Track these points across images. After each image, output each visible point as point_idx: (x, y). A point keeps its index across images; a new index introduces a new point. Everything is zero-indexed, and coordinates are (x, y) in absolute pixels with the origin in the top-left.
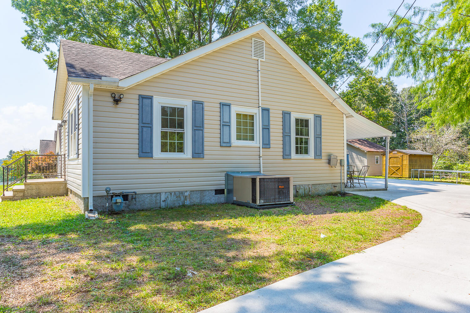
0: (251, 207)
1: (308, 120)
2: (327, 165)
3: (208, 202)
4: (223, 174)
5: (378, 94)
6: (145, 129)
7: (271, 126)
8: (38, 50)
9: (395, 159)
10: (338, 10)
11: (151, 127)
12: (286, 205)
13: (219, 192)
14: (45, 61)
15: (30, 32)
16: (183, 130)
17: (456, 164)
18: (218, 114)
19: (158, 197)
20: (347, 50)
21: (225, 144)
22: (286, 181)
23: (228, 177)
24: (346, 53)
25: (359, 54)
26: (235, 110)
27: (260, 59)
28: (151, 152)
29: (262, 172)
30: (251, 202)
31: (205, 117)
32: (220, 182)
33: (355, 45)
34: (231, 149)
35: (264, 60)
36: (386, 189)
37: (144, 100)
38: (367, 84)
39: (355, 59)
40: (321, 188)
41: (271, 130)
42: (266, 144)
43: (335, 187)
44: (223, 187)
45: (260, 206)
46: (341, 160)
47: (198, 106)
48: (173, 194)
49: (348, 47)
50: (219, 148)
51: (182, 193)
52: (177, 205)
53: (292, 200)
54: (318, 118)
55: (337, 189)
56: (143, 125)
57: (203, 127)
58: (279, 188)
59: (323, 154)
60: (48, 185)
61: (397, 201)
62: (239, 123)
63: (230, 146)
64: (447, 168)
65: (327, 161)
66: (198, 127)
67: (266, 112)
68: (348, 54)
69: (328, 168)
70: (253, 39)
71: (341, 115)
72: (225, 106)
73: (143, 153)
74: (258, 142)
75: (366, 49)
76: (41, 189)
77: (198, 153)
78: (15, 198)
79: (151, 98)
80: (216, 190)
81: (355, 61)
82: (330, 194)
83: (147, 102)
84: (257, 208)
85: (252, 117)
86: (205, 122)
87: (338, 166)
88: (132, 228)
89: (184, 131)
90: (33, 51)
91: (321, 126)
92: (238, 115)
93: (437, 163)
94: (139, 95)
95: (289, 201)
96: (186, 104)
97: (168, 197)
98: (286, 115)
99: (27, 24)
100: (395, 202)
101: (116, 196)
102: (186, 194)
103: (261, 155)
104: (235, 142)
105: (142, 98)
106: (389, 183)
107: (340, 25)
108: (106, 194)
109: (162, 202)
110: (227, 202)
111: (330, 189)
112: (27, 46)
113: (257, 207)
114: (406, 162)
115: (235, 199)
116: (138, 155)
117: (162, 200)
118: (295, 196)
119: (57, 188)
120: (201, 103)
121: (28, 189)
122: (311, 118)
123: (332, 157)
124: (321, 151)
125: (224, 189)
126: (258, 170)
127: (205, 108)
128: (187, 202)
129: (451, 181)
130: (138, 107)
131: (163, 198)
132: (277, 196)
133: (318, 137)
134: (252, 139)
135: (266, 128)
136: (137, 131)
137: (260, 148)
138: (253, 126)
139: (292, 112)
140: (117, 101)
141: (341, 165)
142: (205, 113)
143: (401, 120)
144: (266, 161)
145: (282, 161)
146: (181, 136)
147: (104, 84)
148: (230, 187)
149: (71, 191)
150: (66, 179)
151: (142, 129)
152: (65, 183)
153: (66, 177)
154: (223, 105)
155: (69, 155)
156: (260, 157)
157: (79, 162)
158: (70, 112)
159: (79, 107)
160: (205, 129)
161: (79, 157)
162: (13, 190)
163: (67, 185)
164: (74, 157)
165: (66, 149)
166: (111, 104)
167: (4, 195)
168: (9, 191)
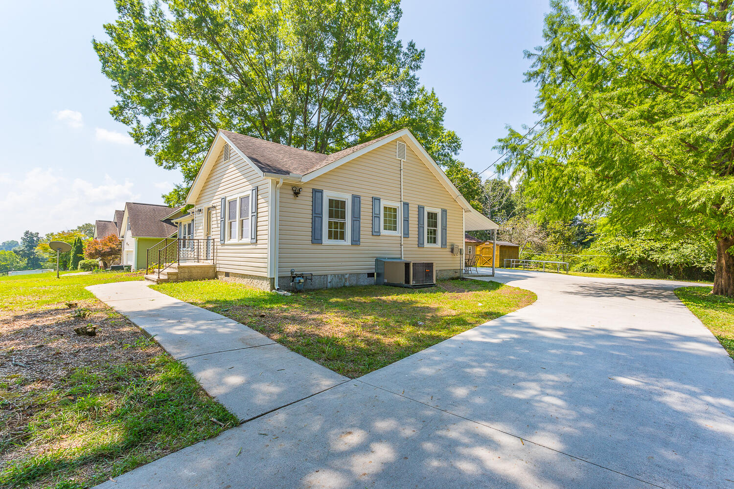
0: (405, 287)
1: (437, 214)
2: (450, 253)
3: (362, 283)
4: (374, 259)
5: (469, 186)
6: (317, 219)
7: (410, 219)
8: (126, 122)
9: (487, 250)
10: (443, 108)
11: (321, 217)
12: (431, 286)
13: (371, 275)
14: (131, 134)
15: (121, 103)
17: (534, 255)
18: (371, 207)
19: (326, 279)
20: (442, 142)
21: (376, 233)
22: (430, 266)
23: (378, 261)
24: (441, 144)
25: (454, 147)
26: (384, 203)
27: (403, 160)
28: (321, 239)
29: (403, 259)
30: (404, 283)
31: (362, 209)
32: (371, 266)
33: (450, 138)
34: (380, 237)
35: (405, 160)
36: (493, 275)
37: (317, 193)
38: (459, 176)
39: (449, 151)
40: (446, 273)
41: (410, 222)
42: (406, 235)
43: (456, 272)
44: (373, 271)
45: (413, 286)
46: (461, 249)
47: (356, 199)
48: (336, 276)
49: (444, 140)
50: (371, 237)
51: (343, 275)
52: (339, 286)
53: (435, 282)
54: (444, 212)
55: (457, 275)
56: (315, 215)
57: (360, 218)
58: (426, 271)
59: (448, 244)
61: (509, 284)
62: (385, 216)
63: (380, 235)
64: (528, 258)
65: (450, 250)
66: (356, 218)
67: (406, 206)
68: (443, 145)
69: (450, 256)
70: (398, 142)
71: (461, 210)
72: (376, 200)
73: (315, 239)
74: (400, 233)
75: (460, 143)
77: (356, 241)
78: (170, 280)
79: (321, 192)
80: (368, 274)
81: (450, 153)
82: (453, 279)
83: (318, 195)
84: (412, 288)
85: (395, 210)
86: (362, 213)
87: (459, 256)
88: (331, 300)
89: (345, 221)
90: (122, 123)
91: (446, 219)
92: (385, 208)
93: (522, 254)
94: (313, 189)
95: (433, 282)
96: (347, 198)
97: (333, 279)
98: (421, 209)
99: (116, 93)
100: (507, 284)
101: (298, 277)
102: (347, 276)
103: (402, 244)
104: (383, 232)
105: (315, 191)
106: (495, 272)
107: (443, 121)
108: (290, 275)
109: (328, 283)
110: (377, 284)
111: (452, 275)
112: (115, 117)
113: (410, 286)
114: (497, 253)
116: (311, 242)
117: (328, 281)
118: (437, 280)
120: (359, 197)
121: (182, 272)
122: (438, 211)
123: (455, 246)
124: (446, 241)
125: (374, 273)
126: (399, 256)
127: (362, 202)
128: (347, 284)
129: (536, 270)
130: (313, 199)
131: (329, 280)
132: (424, 278)
133: (444, 229)
134: (395, 229)
135: (406, 220)
136: (310, 221)
137: (401, 237)
138: (396, 218)
139: (425, 206)
140: (296, 194)
141: (461, 254)
142: (362, 205)
143: (485, 212)
144: (406, 249)
145: (418, 249)
146: (343, 225)
147: (290, 179)
148: (380, 271)
149: (227, 274)
150: (215, 262)
151: (315, 219)
152: (214, 267)
153: (215, 261)
154: (375, 199)
155: (224, 240)
156: (401, 245)
157: (258, 246)
158: (228, 199)
159: (259, 197)
160: (361, 220)
161: (259, 242)
162: (168, 273)
163: (218, 269)
164: (241, 242)
165: (213, 233)
166: (292, 197)
167: (159, 278)
168: (164, 274)
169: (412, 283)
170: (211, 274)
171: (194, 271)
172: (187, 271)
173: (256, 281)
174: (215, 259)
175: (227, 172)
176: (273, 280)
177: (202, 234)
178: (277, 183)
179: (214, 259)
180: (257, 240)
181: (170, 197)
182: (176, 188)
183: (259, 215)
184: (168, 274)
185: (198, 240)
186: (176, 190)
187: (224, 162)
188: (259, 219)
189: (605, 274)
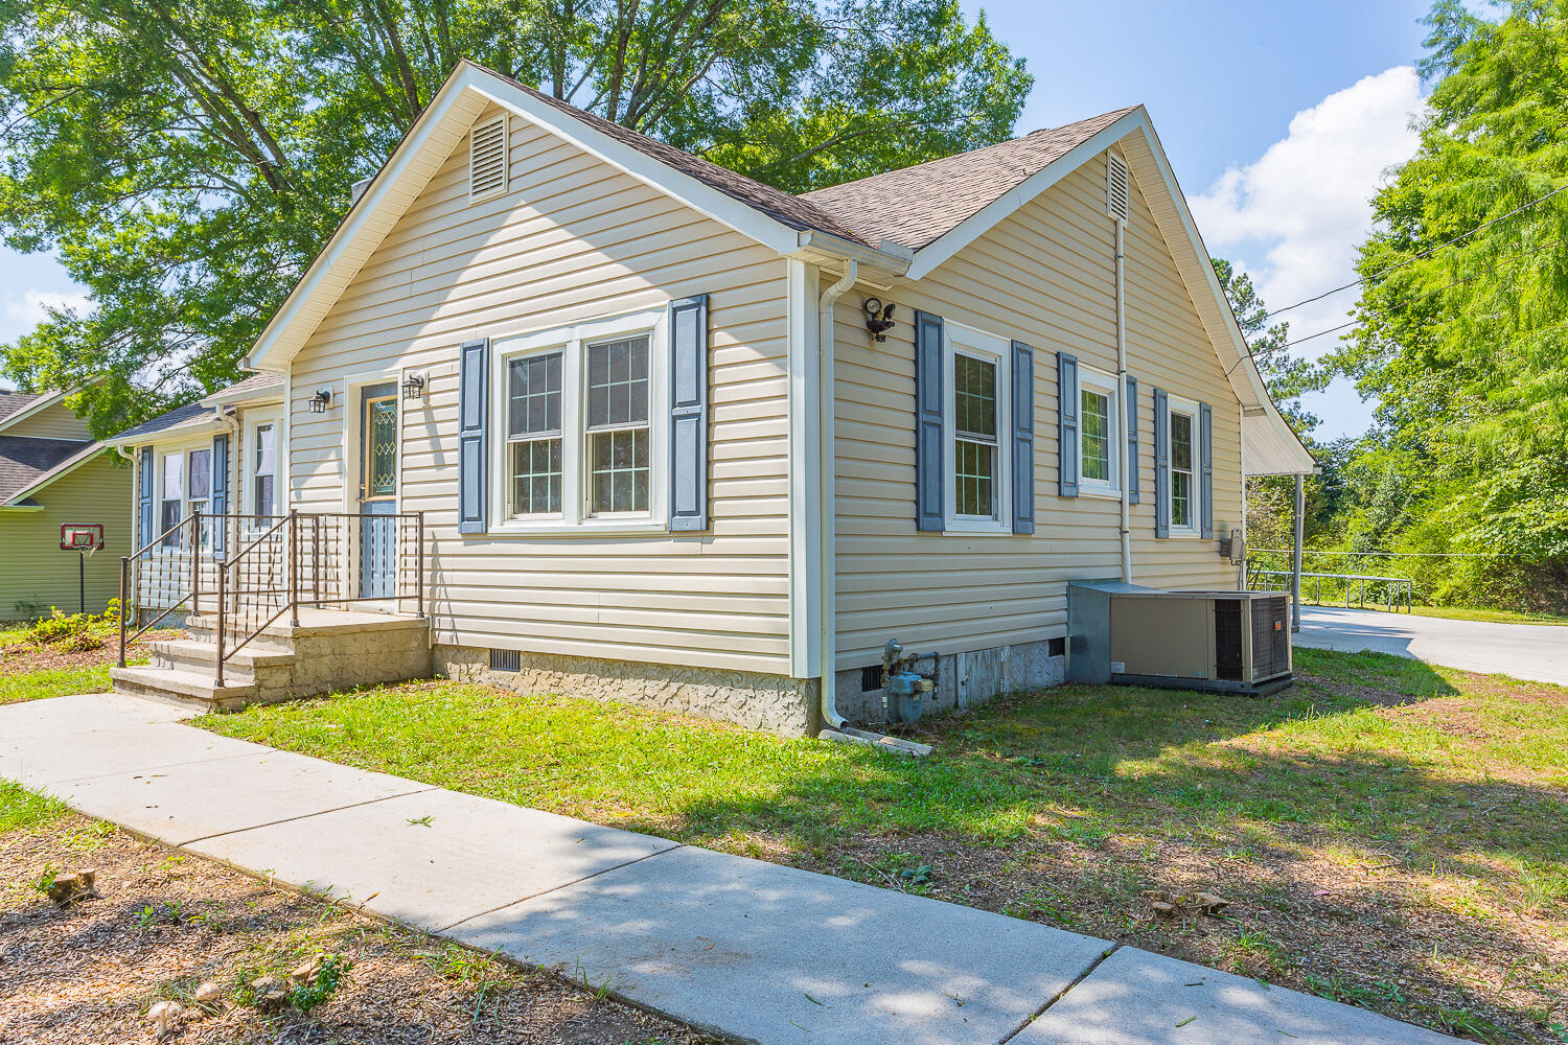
0: (1214, 693)
1: (1189, 419)
2: (1217, 557)
3: (1038, 680)
4: (1062, 588)
6: (929, 432)
7: (1140, 436)
11: (939, 426)
12: (1287, 681)
13: (1057, 646)
16: (992, 437)
18: (1056, 390)
19: (953, 670)
21: (1067, 489)
22: (1281, 608)
23: (1077, 592)
26: (1084, 378)
27: (1120, 221)
28: (941, 515)
29: (1130, 581)
30: (1213, 675)
31: (1036, 398)
32: (1057, 614)
34: (1078, 505)
35: (1126, 224)
37: (927, 330)
41: (1140, 448)
42: (1134, 492)
44: (1060, 631)
45: (1256, 686)
47: (1021, 353)
48: (980, 655)
50: (1057, 503)
51: (995, 653)
52: (986, 694)
53: (1289, 666)
54: (1205, 410)
56: (925, 417)
57: (1031, 431)
58: (1274, 630)
59: (1214, 524)
60: (373, 635)
62: (1087, 425)
63: (1076, 497)
65: (1219, 546)
66: (1023, 430)
67: (1132, 390)
69: (1220, 569)
70: (1110, 155)
71: (1235, 408)
72: (1066, 364)
73: (925, 515)
74: (1119, 486)
76: (348, 653)
77: (1023, 522)
78: (264, 693)
79: (938, 324)
80: (1050, 642)
83: (931, 336)
84: (1255, 695)
85: (1104, 403)
86: (1036, 413)
87: (1238, 566)
89: (995, 441)
91: (1211, 439)
92: (1087, 396)
94: (916, 313)
95: (1287, 668)
96: (999, 351)
97: (970, 667)
98: (1158, 397)
101: (902, 669)
102: (1003, 656)
103: (1126, 528)
104: (1084, 484)
105: (921, 321)
109: (959, 687)
110: (1073, 679)
115: (1120, 667)
116: (914, 523)
117: (960, 679)
119: (398, 648)
120: (1028, 352)
121: (306, 656)
122: (1193, 410)
123: (1234, 533)
124: (1211, 516)
125: (1063, 639)
127: (1036, 370)
128: (1006, 686)
130: (913, 353)
131: (962, 675)
132: (1272, 655)
133: (1207, 473)
134: (1107, 473)
135: (1133, 442)
136: (912, 442)
137: (1121, 502)
138: (1106, 432)
139: (1171, 393)
140: (877, 328)
142: (1035, 382)
144: (1133, 546)
145: (1155, 547)
146: (989, 459)
149: (504, 660)
150: (426, 609)
151: (925, 430)
152: (423, 628)
153: (426, 604)
154: (1066, 361)
155: (483, 515)
156: (1123, 532)
157: (719, 545)
158: (498, 350)
159: (720, 338)
160: (1036, 440)
161: (719, 527)
162: (256, 660)
163: (444, 638)
164: (590, 525)
165: (409, 490)
166: (861, 339)
167: (221, 683)
168: (243, 669)
169: (1251, 674)
170: (415, 658)
171: (354, 647)
172: (329, 651)
173: (703, 689)
174: (426, 595)
175: (495, 238)
176: (814, 687)
177: (342, 493)
178: (827, 280)
179: (421, 598)
180: (709, 519)
181: (25, 355)
182: (51, 321)
183: (720, 414)
184: (260, 665)
185: (315, 517)
186: (51, 329)
187: (472, 199)
188: (719, 432)
189: (1452, 610)
